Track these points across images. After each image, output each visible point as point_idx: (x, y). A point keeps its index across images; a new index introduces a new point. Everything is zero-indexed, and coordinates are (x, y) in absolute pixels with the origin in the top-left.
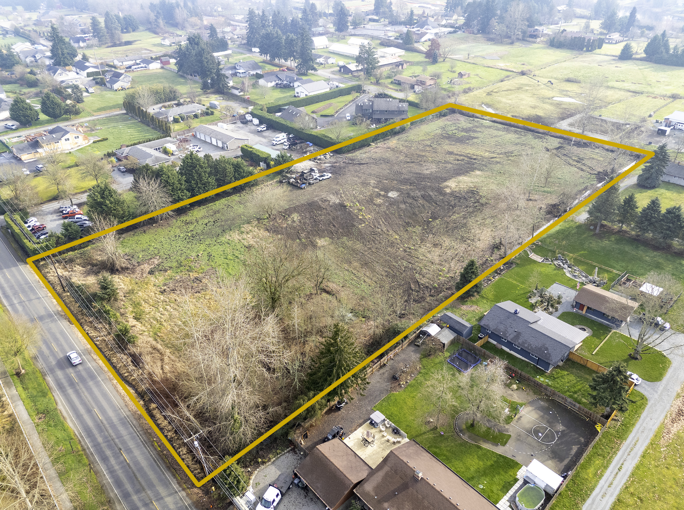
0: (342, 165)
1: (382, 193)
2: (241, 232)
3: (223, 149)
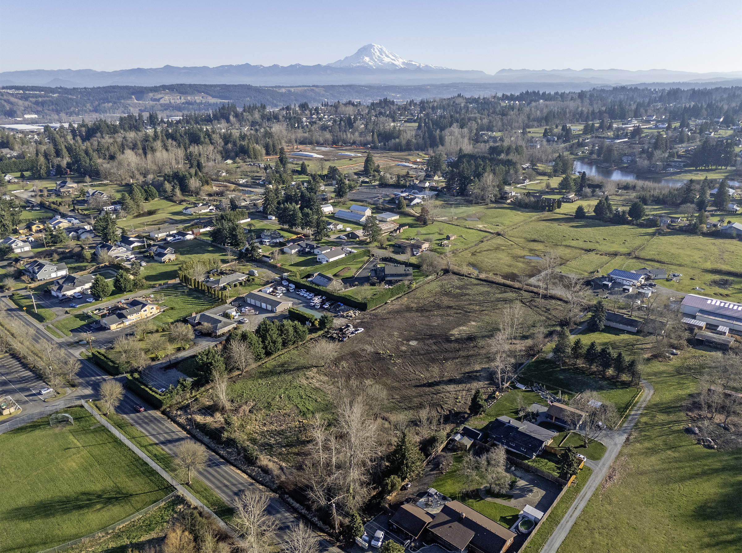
0: (369, 320)
1: (405, 342)
2: (307, 378)
3: (272, 311)
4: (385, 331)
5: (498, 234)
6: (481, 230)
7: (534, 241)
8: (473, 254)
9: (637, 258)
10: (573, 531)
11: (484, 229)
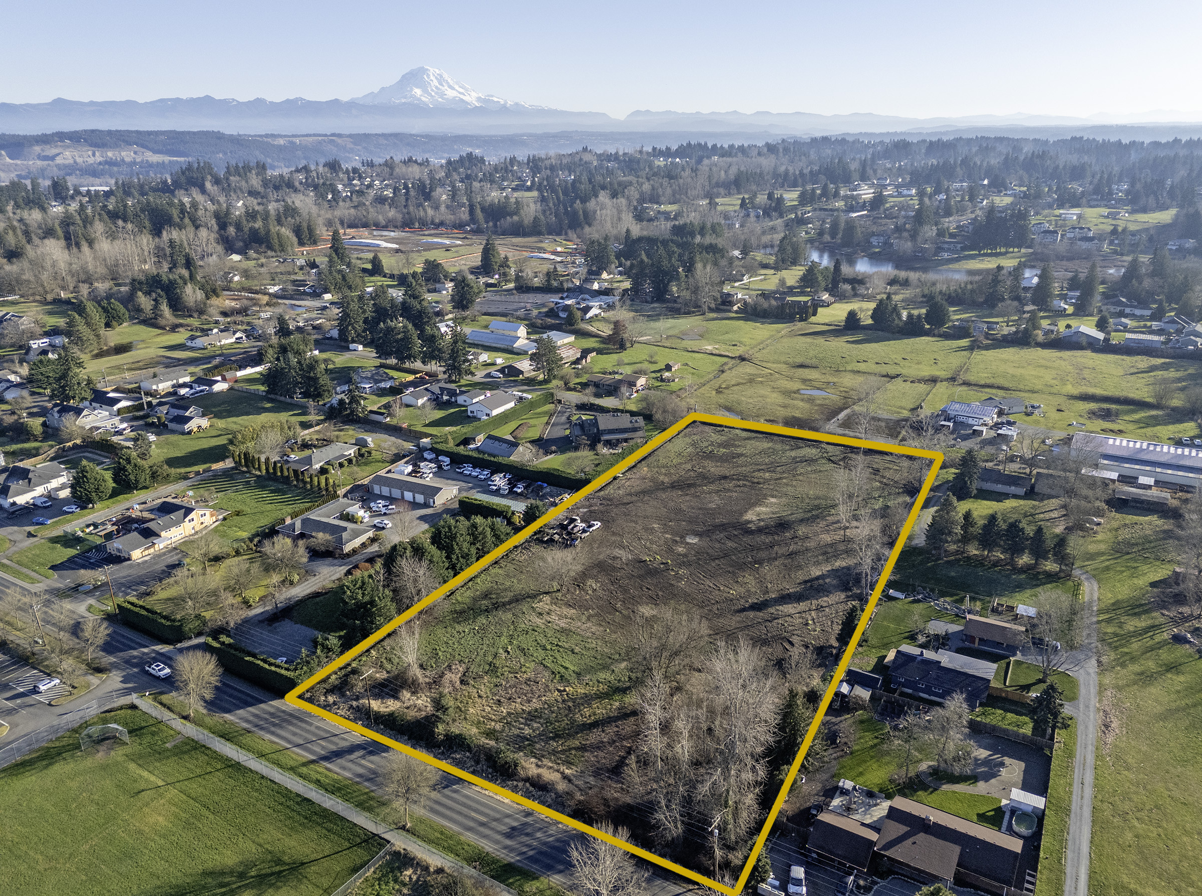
0: (602, 508)
1: (678, 539)
2: (541, 614)
3: (426, 505)
4: (636, 523)
5: (742, 359)
6: (712, 354)
7: (802, 366)
8: (719, 391)
9: (966, 383)
10: (1099, 823)
11: (717, 352)
